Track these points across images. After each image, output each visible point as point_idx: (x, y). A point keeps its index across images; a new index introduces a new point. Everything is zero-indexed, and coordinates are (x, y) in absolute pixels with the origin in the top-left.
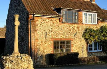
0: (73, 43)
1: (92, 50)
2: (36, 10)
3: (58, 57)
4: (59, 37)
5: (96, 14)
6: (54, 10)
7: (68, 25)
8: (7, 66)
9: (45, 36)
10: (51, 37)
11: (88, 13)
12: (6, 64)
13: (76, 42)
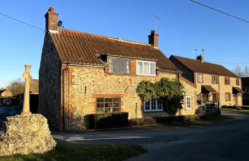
0: (122, 100)
1: (149, 109)
2: (73, 57)
4: (104, 93)
5: (155, 63)
6: (98, 58)
7: (116, 77)
8: (10, 129)
9: (84, 91)
10: (92, 93)
11: (143, 62)
12: (10, 127)
13: (127, 98)
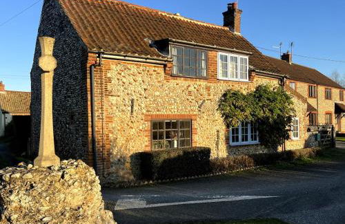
0: (195, 125)
1: (237, 141)
2: (106, 42)
3: (161, 160)
4: (164, 112)
5: (247, 57)
6: (151, 46)
7: (184, 82)
9: (130, 108)
10: (144, 111)
11: (229, 55)
13: (202, 122)
